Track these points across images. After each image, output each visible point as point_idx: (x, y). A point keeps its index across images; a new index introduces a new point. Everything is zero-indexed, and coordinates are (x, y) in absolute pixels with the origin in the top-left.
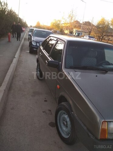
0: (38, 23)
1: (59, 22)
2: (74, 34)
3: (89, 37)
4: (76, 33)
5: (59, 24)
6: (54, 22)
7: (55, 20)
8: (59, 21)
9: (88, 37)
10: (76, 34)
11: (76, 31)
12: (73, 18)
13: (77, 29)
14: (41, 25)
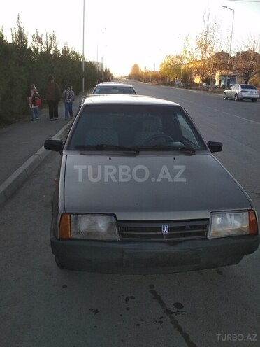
0: (136, 68)
1: (179, 61)
2: (217, 83)
3: (242, 87)
4: (222, 81)
5: (180, 65)
6: (168, 61)
7: (170, 57)
8: (181, 58)
9: (240, 87)
10: (222, 84)
11: (221, 76)
12: (208, 48)
13: (222, 71)
14: (142, 73)
